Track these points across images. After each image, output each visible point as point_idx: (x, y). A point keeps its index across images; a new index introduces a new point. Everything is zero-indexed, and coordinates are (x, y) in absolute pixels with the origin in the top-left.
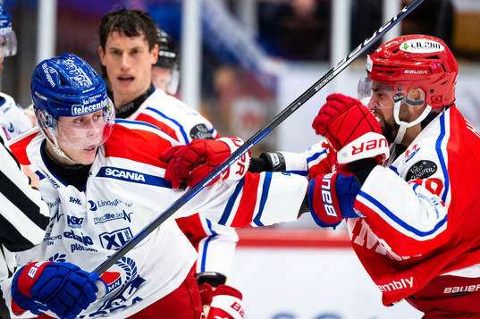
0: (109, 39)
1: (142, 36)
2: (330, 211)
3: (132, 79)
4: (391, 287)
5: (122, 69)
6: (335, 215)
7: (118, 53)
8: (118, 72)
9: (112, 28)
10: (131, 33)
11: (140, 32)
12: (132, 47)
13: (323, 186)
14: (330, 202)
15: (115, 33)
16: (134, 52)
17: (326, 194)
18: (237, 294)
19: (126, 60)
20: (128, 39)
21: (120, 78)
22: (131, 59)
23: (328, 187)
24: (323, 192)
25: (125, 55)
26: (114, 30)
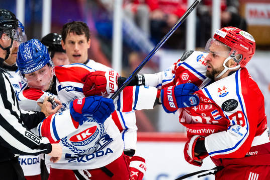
0: (68, 36)
1: (84, 35)
2: (172, 105)
3: (80, 55)
4: (202, 131)
5: (75, 51)
6: (175, 107)
7: (73, 43)
8: (73, 52)
9: (69, 31)
10: (79, 33)
11: (83, 33)
12: (79, 40)
13: (168, 93)
14: (172, 101)
15: (71, 33)
16: (81, 42)
17: (170, 97)
18: (143, 160)
19: (77, 46)
20: (78, 36)
21: (74, 56)
22: (79, 46)
23: (171, 94)
24: (168, 96)
25: (76, 44)
26: (70, 32)
